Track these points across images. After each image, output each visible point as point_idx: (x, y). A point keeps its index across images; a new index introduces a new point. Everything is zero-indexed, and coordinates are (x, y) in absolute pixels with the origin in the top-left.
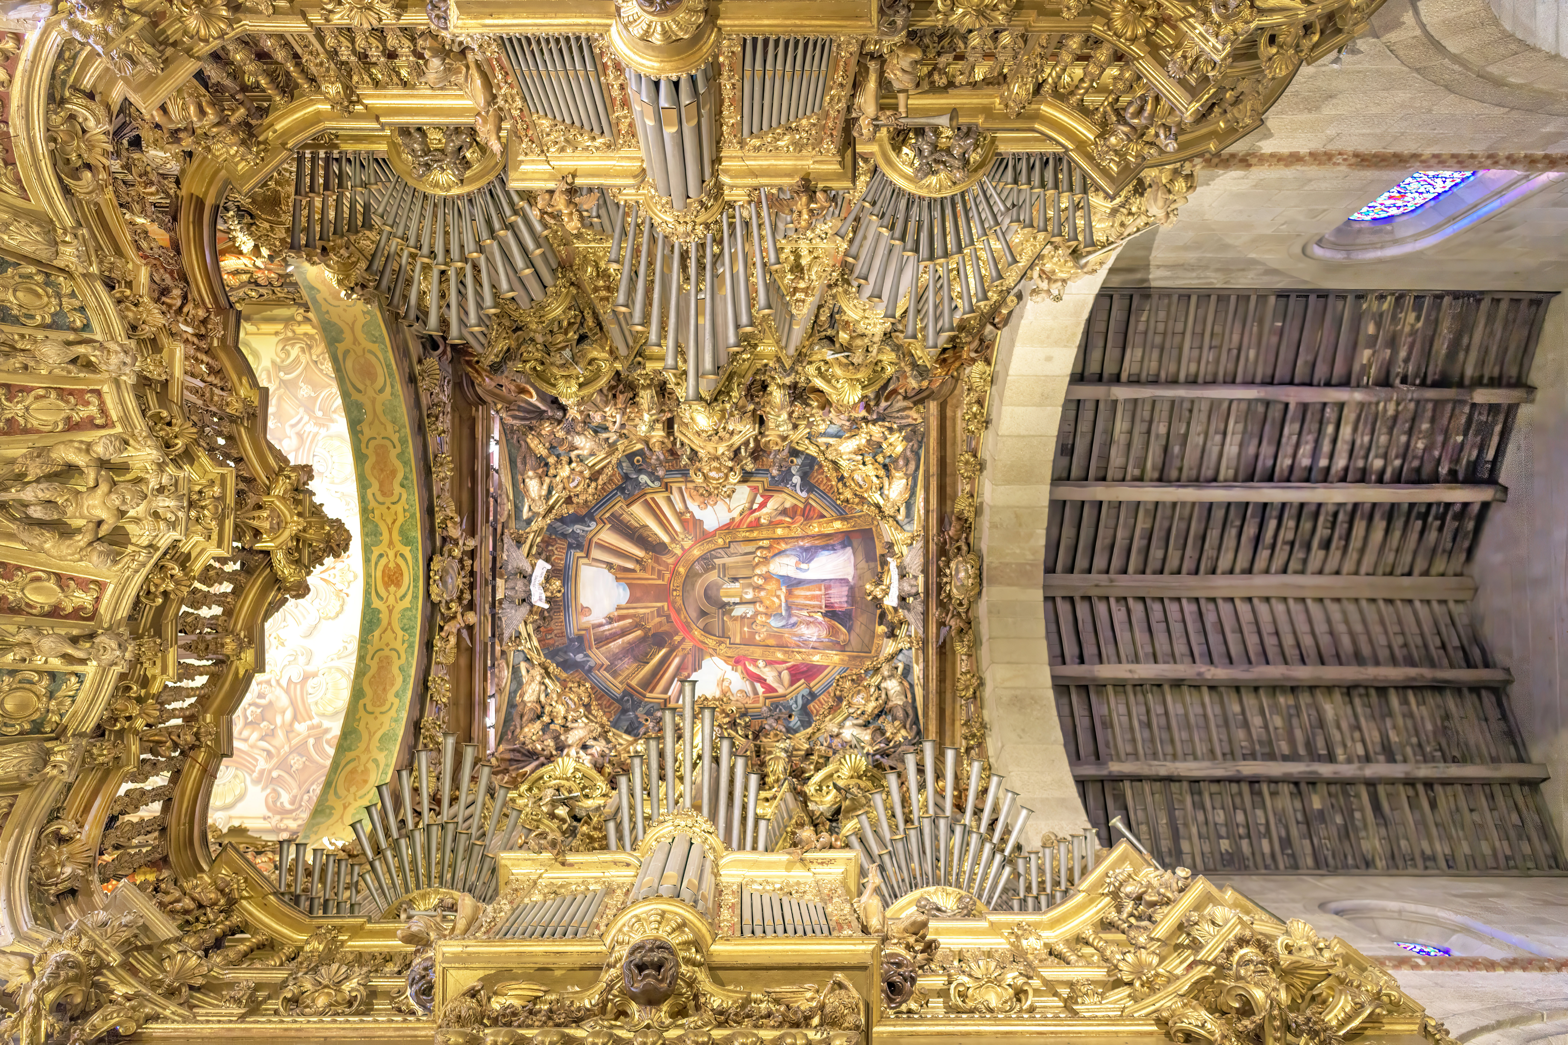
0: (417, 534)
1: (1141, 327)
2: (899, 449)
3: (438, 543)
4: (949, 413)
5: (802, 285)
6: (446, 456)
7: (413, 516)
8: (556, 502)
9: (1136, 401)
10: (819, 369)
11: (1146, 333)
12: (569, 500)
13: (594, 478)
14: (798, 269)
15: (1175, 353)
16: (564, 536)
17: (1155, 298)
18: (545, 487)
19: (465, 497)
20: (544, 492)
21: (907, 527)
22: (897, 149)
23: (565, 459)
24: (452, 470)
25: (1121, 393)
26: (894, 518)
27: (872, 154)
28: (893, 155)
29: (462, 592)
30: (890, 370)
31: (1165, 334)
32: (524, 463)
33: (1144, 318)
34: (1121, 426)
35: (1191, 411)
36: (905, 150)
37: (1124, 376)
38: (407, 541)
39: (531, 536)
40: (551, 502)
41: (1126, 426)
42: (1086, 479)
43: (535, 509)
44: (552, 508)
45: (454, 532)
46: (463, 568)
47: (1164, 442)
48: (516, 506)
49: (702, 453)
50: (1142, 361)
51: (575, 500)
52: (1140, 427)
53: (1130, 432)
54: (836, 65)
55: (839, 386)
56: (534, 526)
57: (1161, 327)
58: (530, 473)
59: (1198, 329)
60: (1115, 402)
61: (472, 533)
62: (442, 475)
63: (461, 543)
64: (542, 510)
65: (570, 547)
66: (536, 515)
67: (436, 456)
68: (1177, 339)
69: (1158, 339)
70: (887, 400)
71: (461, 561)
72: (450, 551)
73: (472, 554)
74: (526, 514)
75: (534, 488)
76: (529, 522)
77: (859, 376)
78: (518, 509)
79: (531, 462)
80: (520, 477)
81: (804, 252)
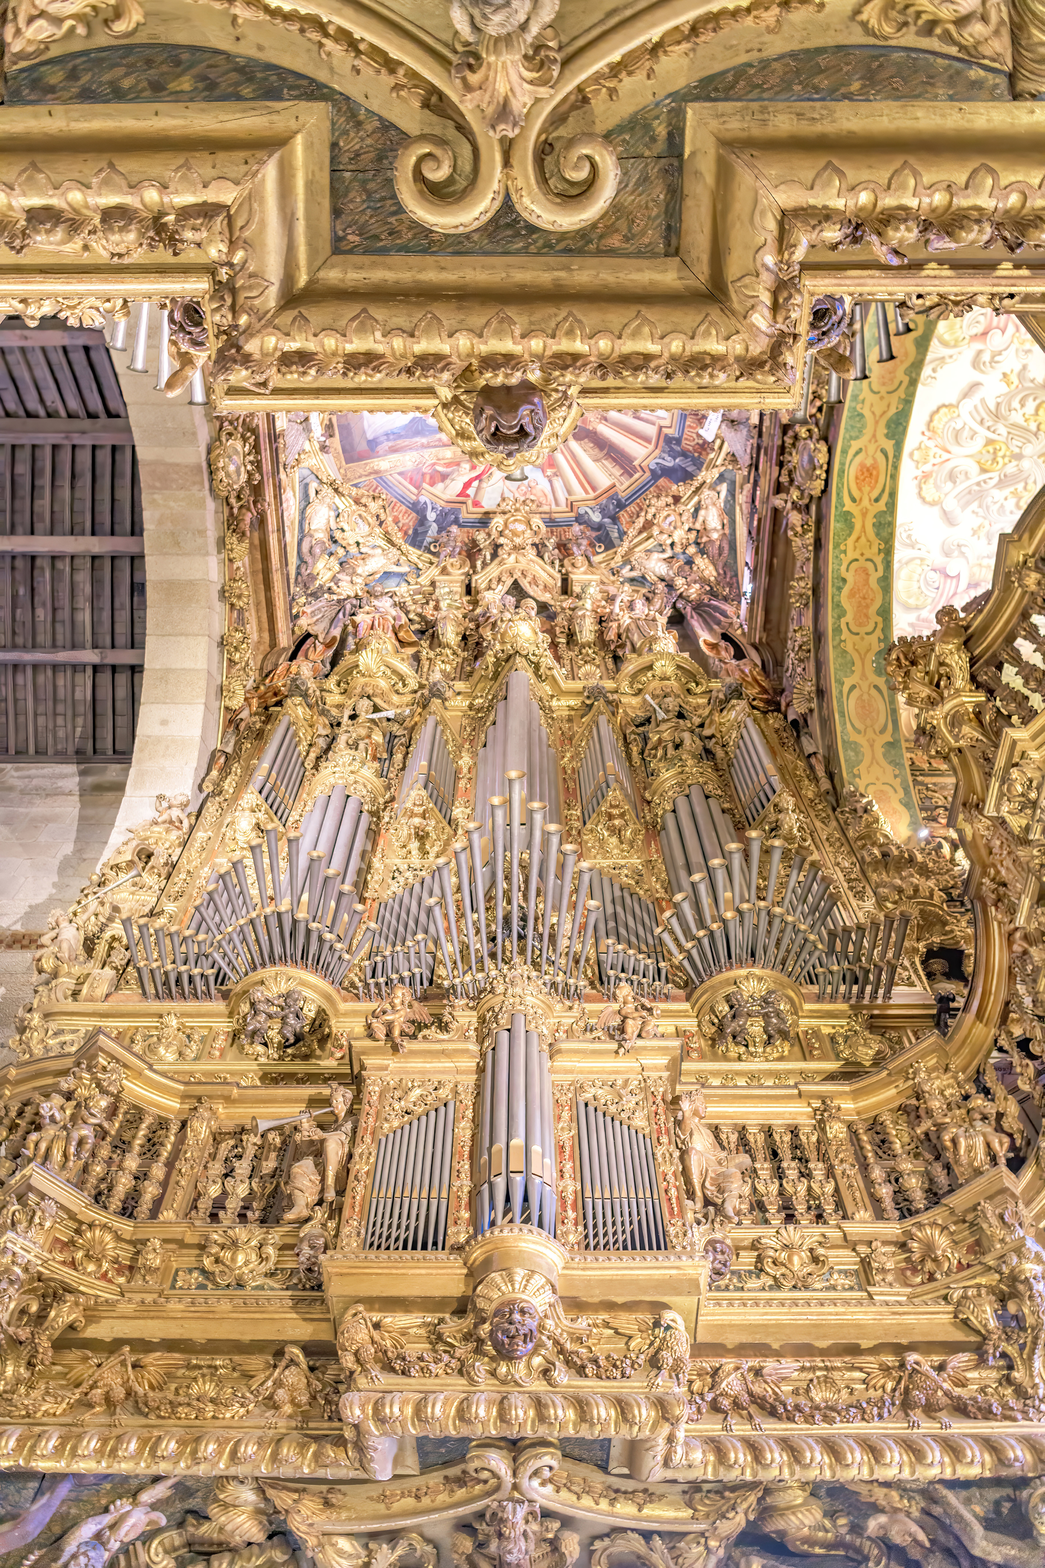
0: (834, 525)
1: (80, 721)
2: (320, 565)
3: (813, 508)
4: (266, 635)
5: (417, 821)
6: (796, 603)
7: (837, 545)
8: (690, 498)
9: (74, 647)
10: (404, 685)
11: (74, 716)
12: (677, 499)
13: (648, 525)
14: (422, 837)
15: (41, 695)
16: (684, 454)
17: (71, 750)
18: (700, 519)
19: (781, 549)
20: (702, 513)
21: (306, 472)
22: (321, 1012)
23: (678, 549)
24: (792, 587)
25: (90, 656)
26: (321, 482)
27: (345, 1000)
28: (325, 1006)
29: (794, 445)
30: (331, 683)
31: (55, 714)
32: (720, 548)
33: (79, 730)
34: (85, 617)
35: (14, 633)
36: (312, 1014)
37: (89, 671)
38: (847, 518)
39: (719, 462)
40: (696, 499)
41: (79, 617)
42: (113, 558)
43: (713, 494)
44: (695, 492)
45: (795, 518)
46: (790, 473)
47: (36, 599)
48: (733, 496)
49: (531, 553)
50: (73, 686)
51: (670, 500)
52: (64, 614)
53: (73, 610)
54: (362, 1206)
55: (383, 668)
56: (715, 473)
57: (60, 721)
58: (715, 536)
59: (21, 719)
60: (95, 646)
61: (776, 511)
62: (802, 584)
63: (789, 505)
64: (706, 493)
65: (678, 441)
66: (712, 487)
67: (806, 605)
68: (41, 709)
69: (60, 708)
70: (334, 638)
71: (792, 481)
72: (802, 497)
73: (779, 488)
74: (724, 488)
75: (712, 518)
76: (721, 478)
77: (362, 680)
78: (732, 493)
79: (713, 550)
80: (727, 531)
81: (415, 852)
